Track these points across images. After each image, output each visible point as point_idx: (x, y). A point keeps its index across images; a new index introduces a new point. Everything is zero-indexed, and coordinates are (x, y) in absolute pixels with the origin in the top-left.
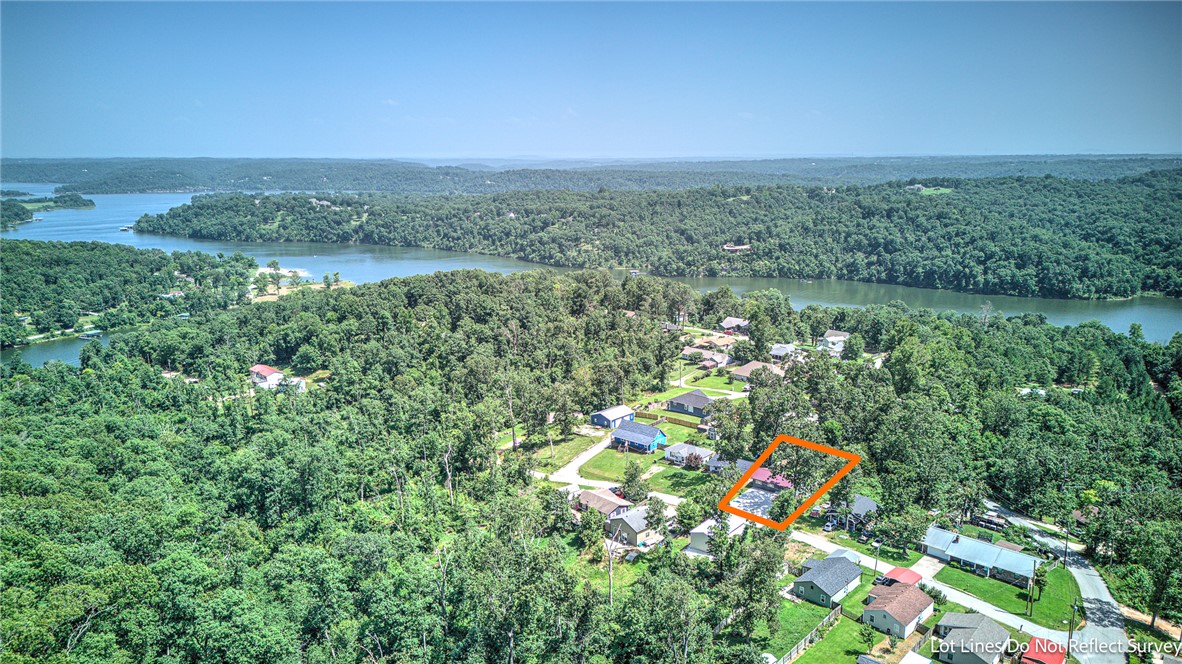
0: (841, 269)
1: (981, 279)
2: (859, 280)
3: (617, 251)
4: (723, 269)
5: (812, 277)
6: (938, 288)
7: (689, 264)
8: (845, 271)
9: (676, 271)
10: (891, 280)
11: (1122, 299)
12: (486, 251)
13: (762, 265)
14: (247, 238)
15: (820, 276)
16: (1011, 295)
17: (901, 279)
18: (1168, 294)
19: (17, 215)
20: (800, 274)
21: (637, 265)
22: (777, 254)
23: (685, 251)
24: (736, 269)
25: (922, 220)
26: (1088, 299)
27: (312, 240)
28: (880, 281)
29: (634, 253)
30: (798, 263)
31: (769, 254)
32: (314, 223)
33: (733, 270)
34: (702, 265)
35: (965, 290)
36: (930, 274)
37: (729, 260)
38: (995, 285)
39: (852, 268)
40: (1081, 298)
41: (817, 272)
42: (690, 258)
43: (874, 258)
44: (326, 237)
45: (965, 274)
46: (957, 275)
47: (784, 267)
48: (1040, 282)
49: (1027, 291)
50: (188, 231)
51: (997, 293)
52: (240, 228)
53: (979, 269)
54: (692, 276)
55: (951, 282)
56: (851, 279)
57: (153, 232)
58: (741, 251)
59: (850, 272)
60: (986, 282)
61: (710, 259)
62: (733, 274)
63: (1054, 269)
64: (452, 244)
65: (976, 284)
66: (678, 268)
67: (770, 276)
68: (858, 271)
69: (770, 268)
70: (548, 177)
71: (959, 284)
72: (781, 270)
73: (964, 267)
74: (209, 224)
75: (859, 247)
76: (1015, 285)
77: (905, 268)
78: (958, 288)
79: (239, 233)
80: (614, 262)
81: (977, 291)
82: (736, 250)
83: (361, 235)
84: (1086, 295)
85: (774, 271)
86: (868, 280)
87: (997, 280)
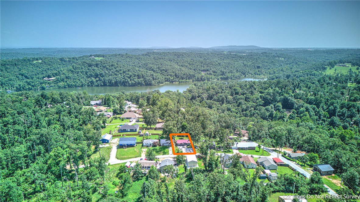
0: (88, 83)
1: (130, 82)
2: (95, 86)
4: (47, 87)
5: (80, 86)
6: (119, 86)
7: (33, 86)
8: (90, 84)
10: (105, 85)
11: (162, 84)
13: (61, 84)
15: (82, 86)
16: (139, 86)
17: (108, 85)
18: (170, 82)
20: (76, 86)
21: (7, 88)
22: (65, 80)
23: (30, 81)
24: (52, 86)
25: (108, 67)
26: (156, 85)
28: (101, 86)
29: (5, 84)
30: (74, 82)
31: (63, 80)
33: (51, 87)
35: (127, 86)
36: (116, 82)
37: (49, 83)
38: (134, 84)
39: (92, 82)
40: (154, 85)
41: (81, 84)
42: (33, 84)
43: (98, 79)
45: (126, 82)
46: (123, 82)
47: (69, 84)
48: (145, 82)
49: (142, 85)
51: (135, 86)
53: (129, 80)
54: (35, 90)
55: (122, 84)
56: (92, 86)
58: (52, 80)
59: (91, 84)
60: (132, 83)
62: (51, 88)
63: (147, 78)
65: (129, 84)
66: (29, 88)
67: (65, 87)
68: (94, 83)
69: (65, 85)
71: (125, 84)
72: (68, 85)
73: (125, 80)
75: (91, 76)
76: (139, 83)
77: (108, 81)
78: (125, 86)
81: (130, 86)
82: (50, 80)
84: (155, 84)
85: (66, 85)
86: (98, 86)
87: (135, 82)
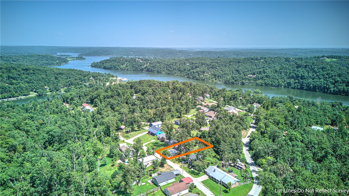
0: (285, 84)
1: (332, 89)
2: (291, 88)
3: (215, 76)
4: (246, 83)
5: (275, 86)
6: (317, 92)
7: (236, 81)
8: (287, 85)
9: (231, 82)
10: (302, 88)
12: (179, 75)
13: (259, 82)
14: (117, 69)
15: (278, 86)
16: (342, 95)
17: (305, 88)
19: (65, 61)
20: (272, 85)
21: (221, 80)
22: (265, 78)
23: (235, 77)
24: (251, 83)
27: (134, 70)
28: (298, 88)
29: (220, 77)
30: (271, 82)
31: (262, 78)
32: (134, 65)
33: (250, 83)
34: (240, 81)
35: (327, 93)
36: (315, 87)
37: (249, 80)
38: (337, 91)
39: (289, 84)
41: (277, 85)
42: (236, 79)
43: (297, 81)
44: (137, 69)
45: (327, 88)
46: (324, 88)
47: (267, 83)
50: (103, 67)
51: (337, 94)
52: (115, 66)
53: (332, 86)
54: (236, 84)
55: (322, 90)
56: (288, 87)
57: (95, 67)
58: (253, 77)
59: (288, 85)
60: (334, 91)
61: (243, 79)
62: (250, 84)
64: (170, 72)
65: (330, 91)
66: (232, 82)
67: (262, 85)
68: (291, 85)
69: (262, 83)
70: (209, 53)
71: (325, 91)
72: (265, 84)
73: (327, 85)
74: (108, 65)
75: (293, 77)
76: (344, 92)
77: (306, 85)
78: (324, 92)
79: (115, 68)
80: (214, 79)
81: (331, 93)
82: (252, 77)
83: (146, 69)
85: (263, 84)
86: (294, 88)
87: (337, 90)
